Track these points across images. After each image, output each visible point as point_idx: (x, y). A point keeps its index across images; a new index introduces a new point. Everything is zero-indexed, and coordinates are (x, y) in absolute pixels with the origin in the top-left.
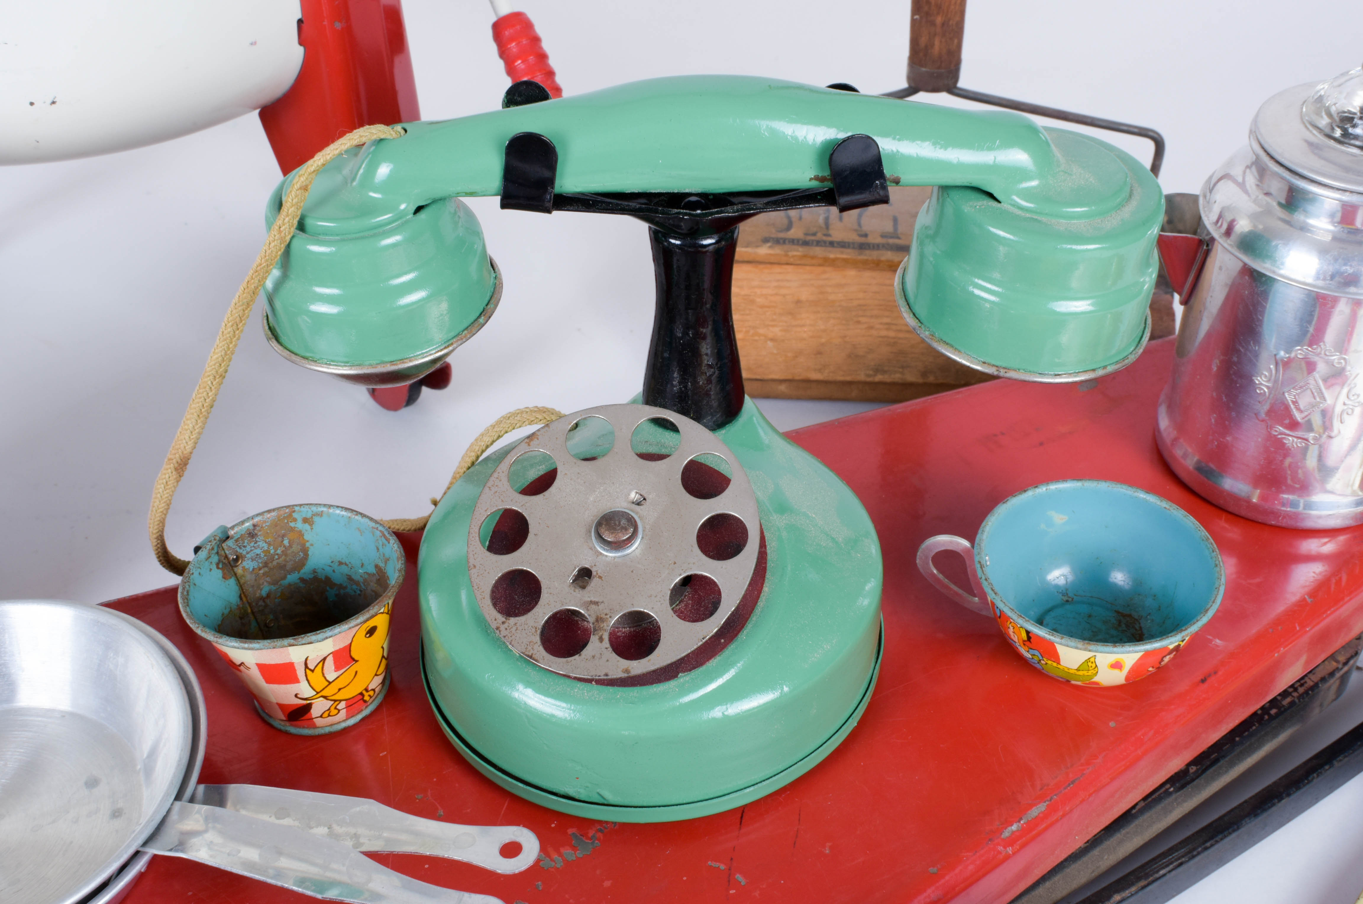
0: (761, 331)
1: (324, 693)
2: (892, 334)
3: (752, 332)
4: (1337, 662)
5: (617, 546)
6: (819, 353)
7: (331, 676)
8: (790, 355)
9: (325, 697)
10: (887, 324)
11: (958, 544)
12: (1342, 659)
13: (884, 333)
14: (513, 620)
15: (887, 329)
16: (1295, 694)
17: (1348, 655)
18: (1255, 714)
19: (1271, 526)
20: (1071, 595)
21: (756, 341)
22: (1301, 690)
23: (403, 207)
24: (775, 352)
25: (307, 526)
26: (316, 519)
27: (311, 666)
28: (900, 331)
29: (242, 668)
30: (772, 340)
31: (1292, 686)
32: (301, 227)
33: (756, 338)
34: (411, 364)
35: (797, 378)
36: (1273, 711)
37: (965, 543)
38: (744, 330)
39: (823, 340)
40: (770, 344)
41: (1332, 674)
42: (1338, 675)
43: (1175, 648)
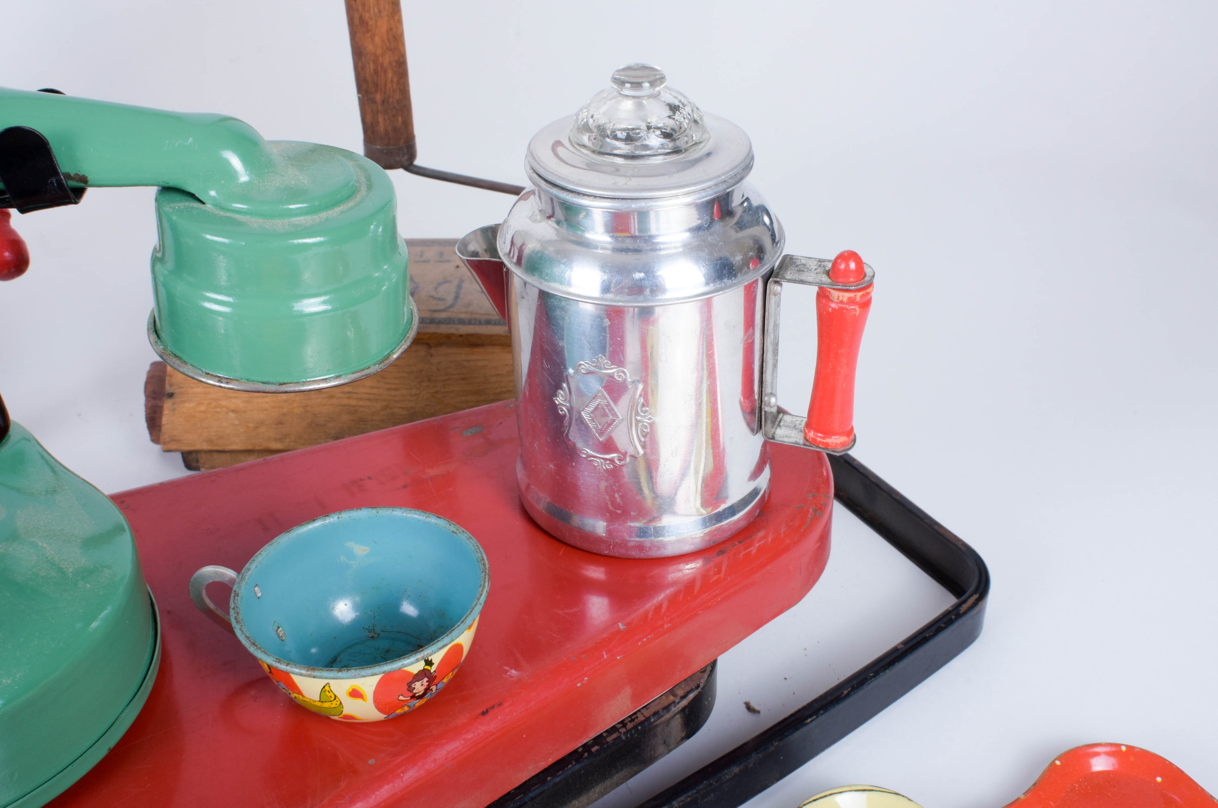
0: (223, 403)
2: (353, 402)
3: (214, 404)
4: (675, 695)
6: (280, 423)
8: (251, 425)
10: (349, 393)
11: (223, 574)
12: (680, 692)
13: (346, 401)
15: (349, 398)
16: (623, 730)
17: (688, 689)
18: (576, 751)
19: (605, 556)
20: (378, 630)
21: (218, 412)
22: (630, 726)
24: (237, 422)
28: (361, 399)
30: (233, 411)
31: (622, 722)
33: (219, 410)
35: (257, 448)
36: (595, 749)
37: (230, 573)
38: (206, 402)
39: (285, 410)
40: (232, 415)
41: (667, 708)
42: (674, 710)
43: (423, 673)
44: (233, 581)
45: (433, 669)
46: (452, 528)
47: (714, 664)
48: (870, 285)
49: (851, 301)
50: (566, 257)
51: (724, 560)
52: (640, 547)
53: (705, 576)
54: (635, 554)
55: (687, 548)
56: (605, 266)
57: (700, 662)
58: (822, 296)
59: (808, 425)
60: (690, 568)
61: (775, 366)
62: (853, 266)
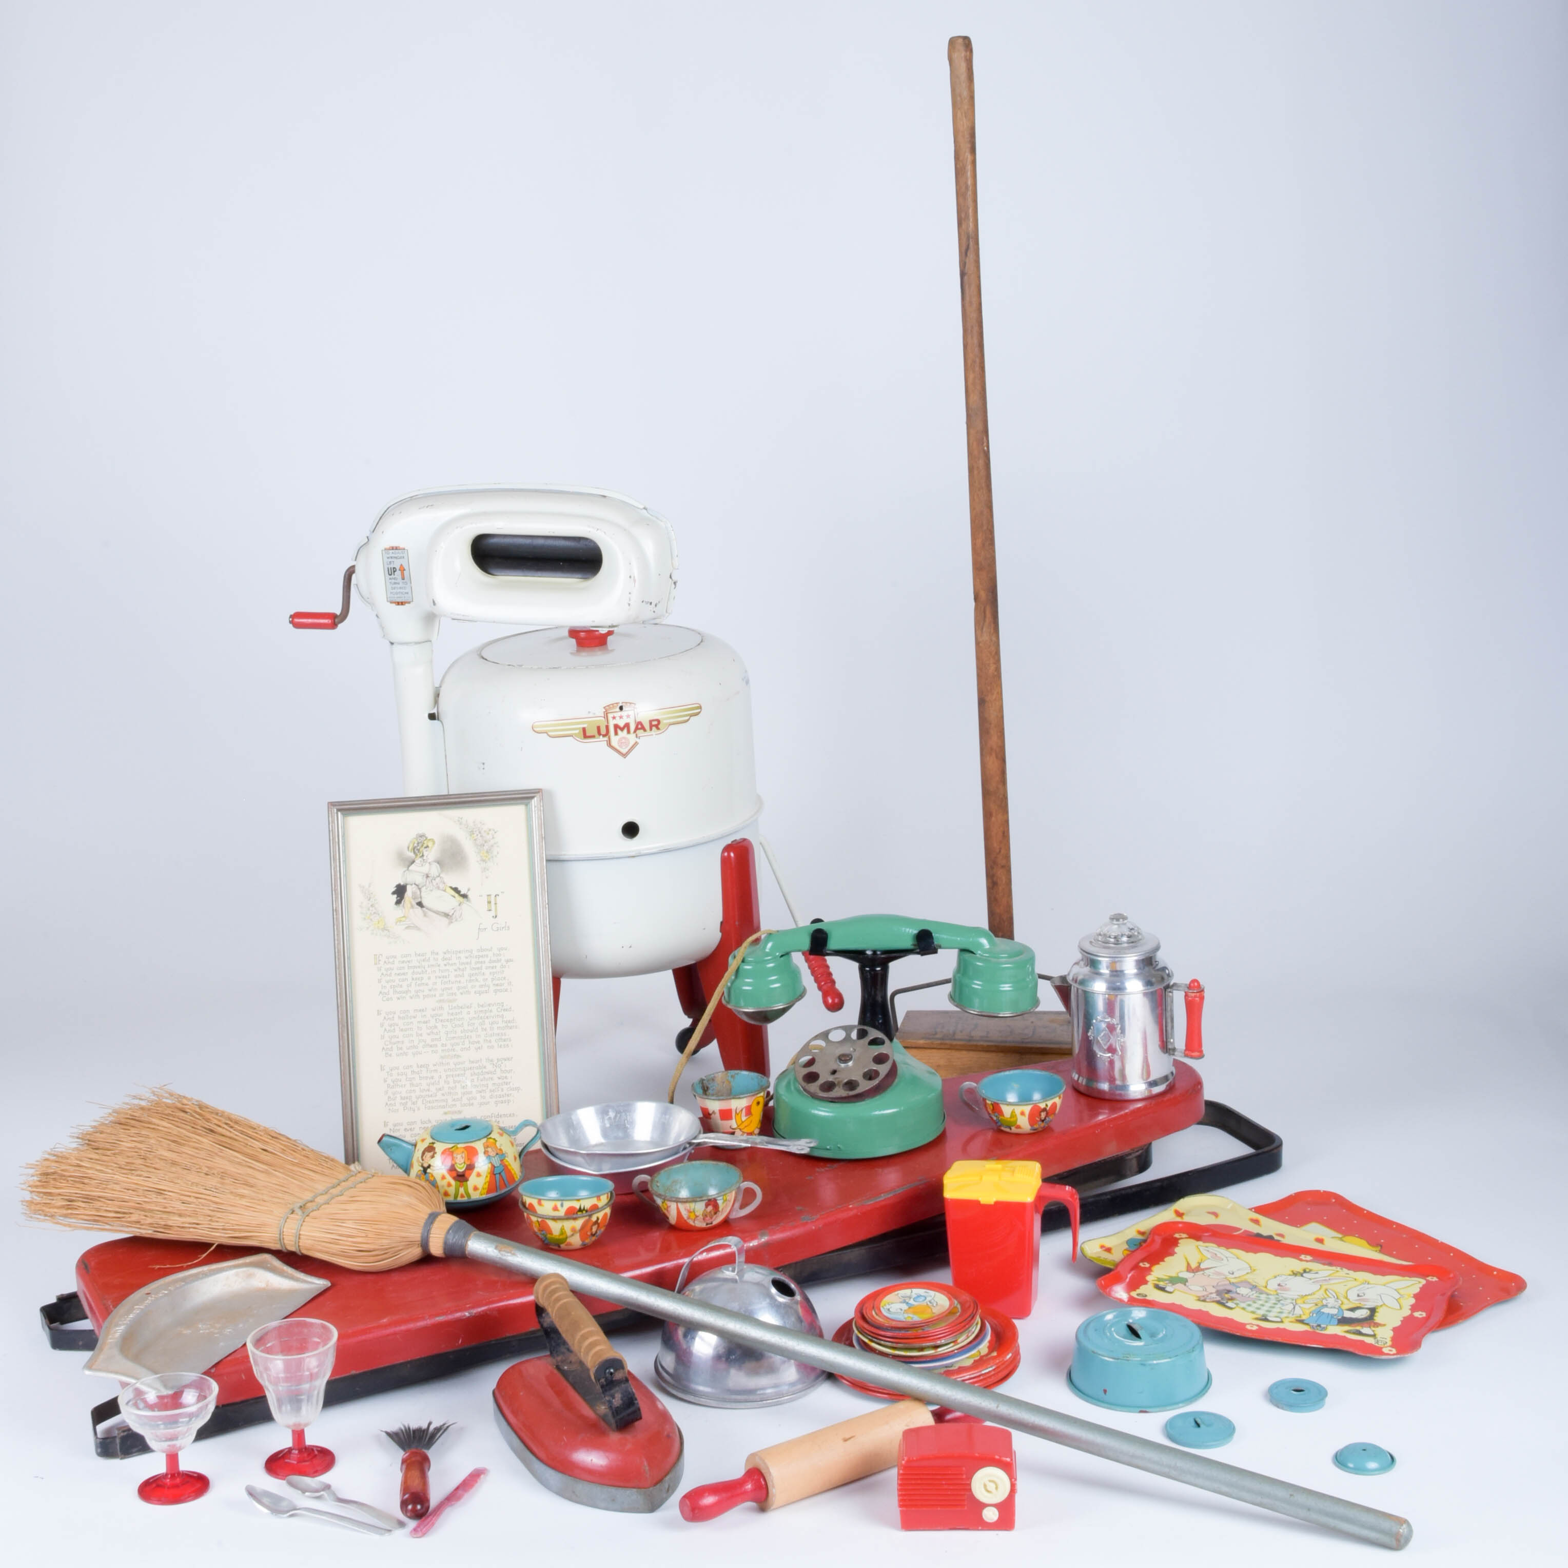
1: (740, 1127)
5: (846, 1061)
7: (744, 1118)
9: (740, 1129)
14: (810, 1085)
23: (777, 954)
25: (732, 1080)
26: (736, 1076)
27: (738, 1112)
29: (713, 1116)
32: (743, 961)
34: (776, 1008)
37: (974, 1084)
41: (1130, 1154)
42: (1134, 1155)
43: (1044, 1110)
44: (976, 1087)
45: (1048, 1109)
46: (1051, 1074)
47: (1150, 1144)
48: (1203, 991)
49: (1195, 997)
50: (1093, 979)
51: (1153, 1102)
52: (1120, 1095)
53: (1145, 1108)
54: (1118, 1098)
55: (1139, 1097)
56: (1107, 981)
57: (1143, 1142)
58: (1186, 996)
59: (1186, 1050)
60: (1139, 1105)
61: (1172, 1027)
62: (1196, 984)
